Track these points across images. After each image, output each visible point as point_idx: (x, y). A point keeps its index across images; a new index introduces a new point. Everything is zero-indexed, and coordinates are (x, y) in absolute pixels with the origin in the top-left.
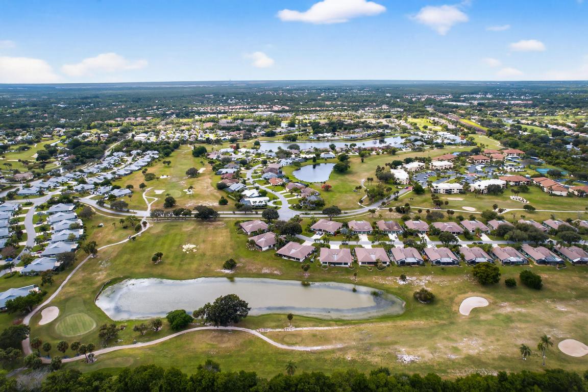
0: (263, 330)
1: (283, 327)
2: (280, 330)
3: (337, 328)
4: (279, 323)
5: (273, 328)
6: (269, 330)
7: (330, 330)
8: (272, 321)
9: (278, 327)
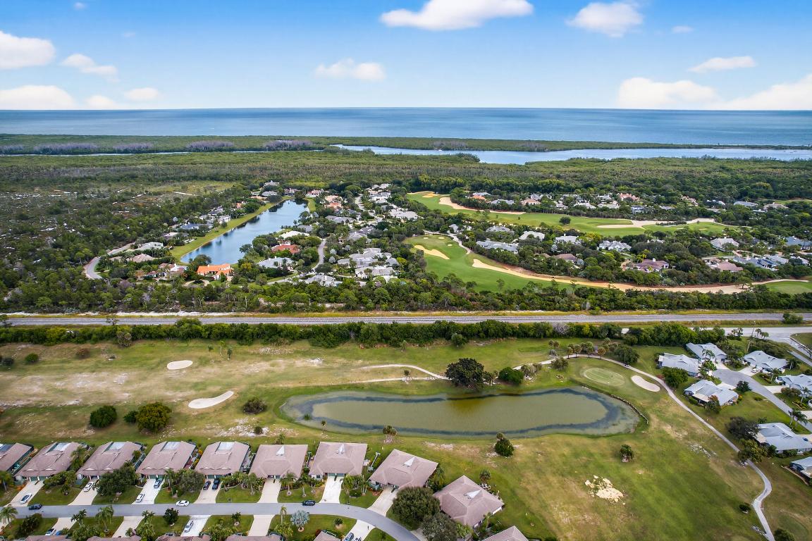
0: (431, 378)
1: (413, 380)
2: (416, 379)
3: (364, 382)
4: (418, 384)
5: (423, 380)
6: (426, 379)
7: (370, 379)
8: (425, 386)
9: (418, 381)
